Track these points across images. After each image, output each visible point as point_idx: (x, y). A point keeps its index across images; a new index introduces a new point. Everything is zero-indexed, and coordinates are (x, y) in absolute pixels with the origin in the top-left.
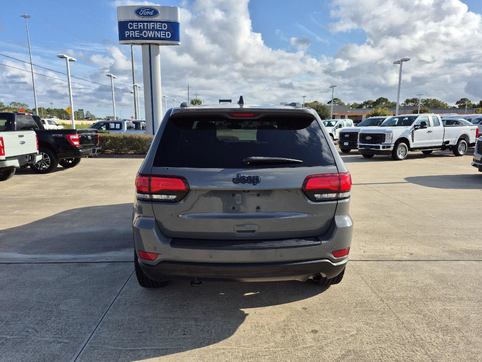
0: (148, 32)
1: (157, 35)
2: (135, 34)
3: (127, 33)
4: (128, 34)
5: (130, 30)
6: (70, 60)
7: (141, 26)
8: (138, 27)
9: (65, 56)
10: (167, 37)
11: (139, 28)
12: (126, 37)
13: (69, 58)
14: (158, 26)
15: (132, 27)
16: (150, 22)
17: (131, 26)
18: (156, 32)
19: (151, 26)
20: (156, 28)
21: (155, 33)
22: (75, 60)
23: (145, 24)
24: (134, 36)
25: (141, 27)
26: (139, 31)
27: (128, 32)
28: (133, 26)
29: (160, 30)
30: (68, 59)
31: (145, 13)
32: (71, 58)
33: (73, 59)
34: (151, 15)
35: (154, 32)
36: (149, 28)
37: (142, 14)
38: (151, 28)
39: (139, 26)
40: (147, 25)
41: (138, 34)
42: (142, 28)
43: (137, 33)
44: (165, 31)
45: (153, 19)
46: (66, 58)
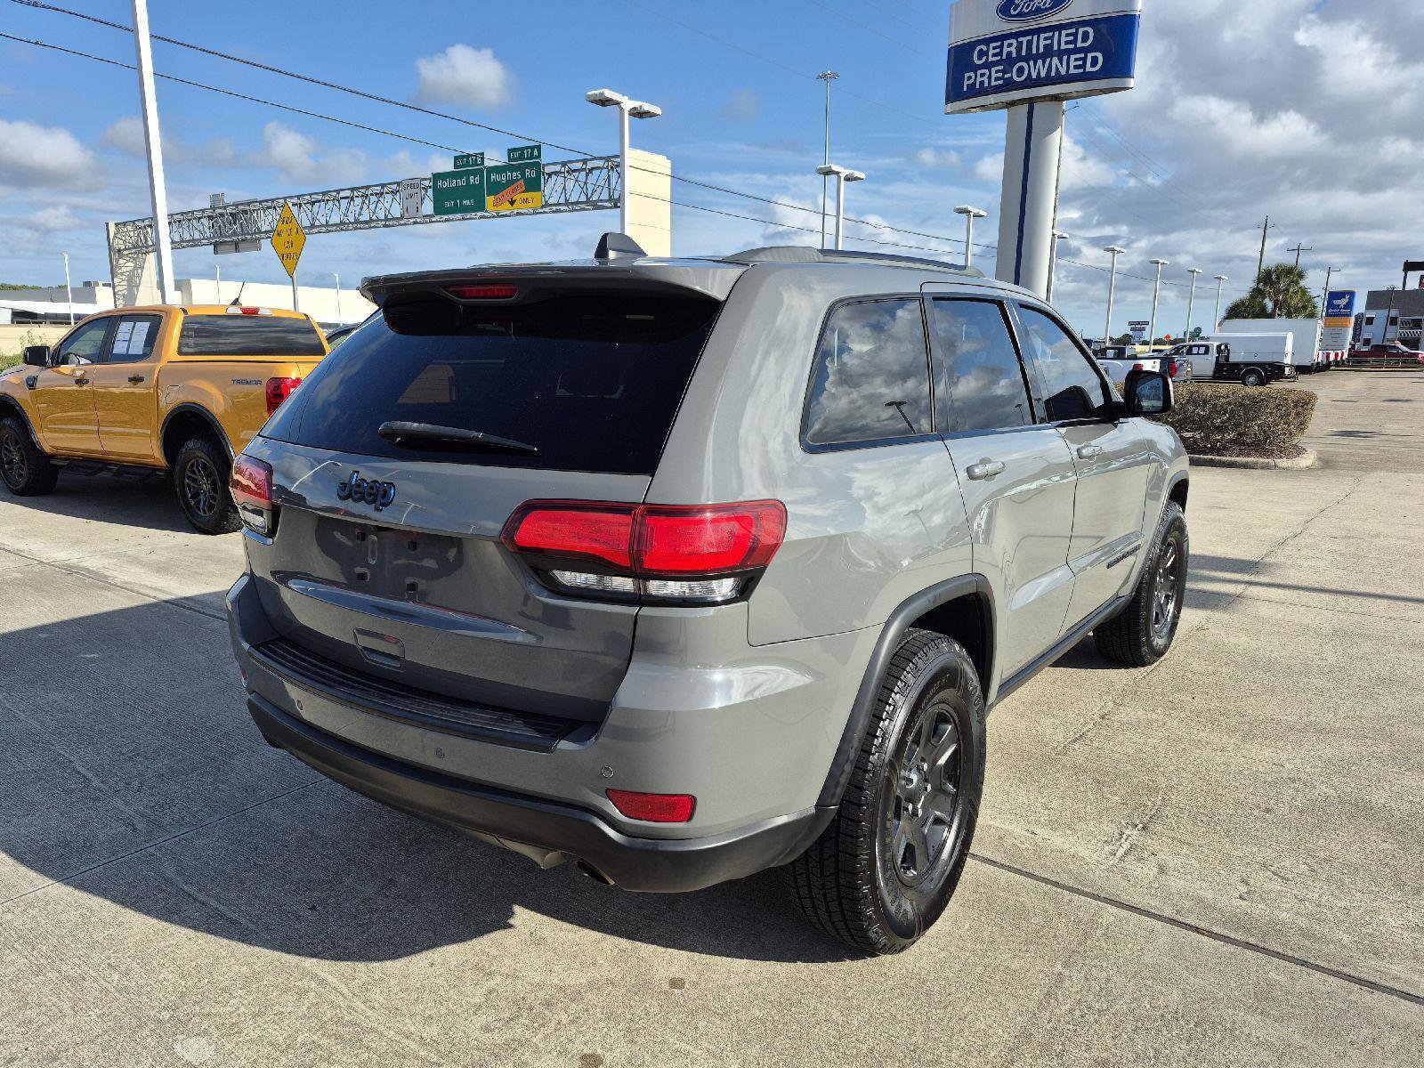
0: (1031, 63)
1: (1057, 69)
2: (990, 77)
3: (970, 78)
4: (971, 82)
5: (975, 68)
6: (848, 179)
7: (1011, 48)
8: (1000, 54)
9: (835, 168)
10: (1089, 69)
11: (1004, 57)
12: (965, 89)
13: (844, 172)
14: (1062, 40)
15: (984, 58)
16: (1038, 31)
17: (982, 54)
18: (1055, 60)
19: (1042, 43)
20: (1056, 48)
21: (1050, 64)
22: (862, 176)
23: (1024, 40)
24: (986, 84)
25: (1009, 53)
26: (1001, 68)
27: (972, 74)
28: (986, 53)
29: (1069, 52)
30: (843, 176)
31: (1027, 8)
32: (851, 171)
33: (857, 174)
34: (1047, 10)
35: (1048, 60)
36: (1034, 51)
37: (1017, 11)
38: (1041, 50)
39: (1006, 50)
40: (1030, 43)
41: (1000, 75)
42: (1014, 55)
43: (997, 72)
44: (1086, 50)
45: (1047, 20)
46: (838, 173)
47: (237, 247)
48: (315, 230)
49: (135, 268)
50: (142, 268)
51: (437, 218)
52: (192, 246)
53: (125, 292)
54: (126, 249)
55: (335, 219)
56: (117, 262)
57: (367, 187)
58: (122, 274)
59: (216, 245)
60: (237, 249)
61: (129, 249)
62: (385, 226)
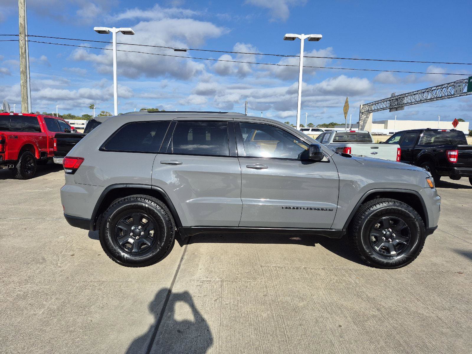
47: (397, 109)
48: (422, 102)
49: (366, 117)
50: (368, 118)
51: (469, 93)
52: (383, 110)
53: (362, 125)
54: (364, 112)
55: (429, 97)
56: (361, 116)
57: (442, 85)
58: (362, 120)
59: (390, 109)
60: (396, 110)
61: (365, 112)
62: (448, 98)
